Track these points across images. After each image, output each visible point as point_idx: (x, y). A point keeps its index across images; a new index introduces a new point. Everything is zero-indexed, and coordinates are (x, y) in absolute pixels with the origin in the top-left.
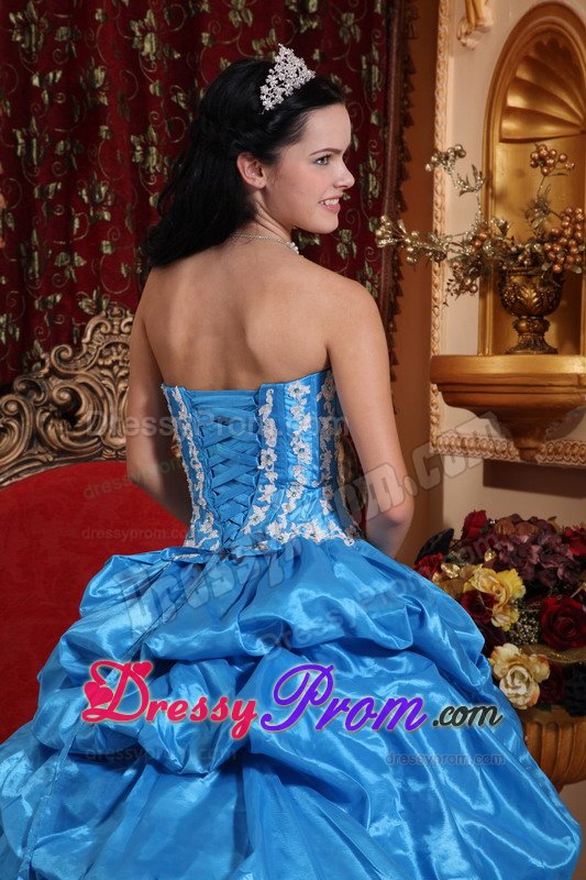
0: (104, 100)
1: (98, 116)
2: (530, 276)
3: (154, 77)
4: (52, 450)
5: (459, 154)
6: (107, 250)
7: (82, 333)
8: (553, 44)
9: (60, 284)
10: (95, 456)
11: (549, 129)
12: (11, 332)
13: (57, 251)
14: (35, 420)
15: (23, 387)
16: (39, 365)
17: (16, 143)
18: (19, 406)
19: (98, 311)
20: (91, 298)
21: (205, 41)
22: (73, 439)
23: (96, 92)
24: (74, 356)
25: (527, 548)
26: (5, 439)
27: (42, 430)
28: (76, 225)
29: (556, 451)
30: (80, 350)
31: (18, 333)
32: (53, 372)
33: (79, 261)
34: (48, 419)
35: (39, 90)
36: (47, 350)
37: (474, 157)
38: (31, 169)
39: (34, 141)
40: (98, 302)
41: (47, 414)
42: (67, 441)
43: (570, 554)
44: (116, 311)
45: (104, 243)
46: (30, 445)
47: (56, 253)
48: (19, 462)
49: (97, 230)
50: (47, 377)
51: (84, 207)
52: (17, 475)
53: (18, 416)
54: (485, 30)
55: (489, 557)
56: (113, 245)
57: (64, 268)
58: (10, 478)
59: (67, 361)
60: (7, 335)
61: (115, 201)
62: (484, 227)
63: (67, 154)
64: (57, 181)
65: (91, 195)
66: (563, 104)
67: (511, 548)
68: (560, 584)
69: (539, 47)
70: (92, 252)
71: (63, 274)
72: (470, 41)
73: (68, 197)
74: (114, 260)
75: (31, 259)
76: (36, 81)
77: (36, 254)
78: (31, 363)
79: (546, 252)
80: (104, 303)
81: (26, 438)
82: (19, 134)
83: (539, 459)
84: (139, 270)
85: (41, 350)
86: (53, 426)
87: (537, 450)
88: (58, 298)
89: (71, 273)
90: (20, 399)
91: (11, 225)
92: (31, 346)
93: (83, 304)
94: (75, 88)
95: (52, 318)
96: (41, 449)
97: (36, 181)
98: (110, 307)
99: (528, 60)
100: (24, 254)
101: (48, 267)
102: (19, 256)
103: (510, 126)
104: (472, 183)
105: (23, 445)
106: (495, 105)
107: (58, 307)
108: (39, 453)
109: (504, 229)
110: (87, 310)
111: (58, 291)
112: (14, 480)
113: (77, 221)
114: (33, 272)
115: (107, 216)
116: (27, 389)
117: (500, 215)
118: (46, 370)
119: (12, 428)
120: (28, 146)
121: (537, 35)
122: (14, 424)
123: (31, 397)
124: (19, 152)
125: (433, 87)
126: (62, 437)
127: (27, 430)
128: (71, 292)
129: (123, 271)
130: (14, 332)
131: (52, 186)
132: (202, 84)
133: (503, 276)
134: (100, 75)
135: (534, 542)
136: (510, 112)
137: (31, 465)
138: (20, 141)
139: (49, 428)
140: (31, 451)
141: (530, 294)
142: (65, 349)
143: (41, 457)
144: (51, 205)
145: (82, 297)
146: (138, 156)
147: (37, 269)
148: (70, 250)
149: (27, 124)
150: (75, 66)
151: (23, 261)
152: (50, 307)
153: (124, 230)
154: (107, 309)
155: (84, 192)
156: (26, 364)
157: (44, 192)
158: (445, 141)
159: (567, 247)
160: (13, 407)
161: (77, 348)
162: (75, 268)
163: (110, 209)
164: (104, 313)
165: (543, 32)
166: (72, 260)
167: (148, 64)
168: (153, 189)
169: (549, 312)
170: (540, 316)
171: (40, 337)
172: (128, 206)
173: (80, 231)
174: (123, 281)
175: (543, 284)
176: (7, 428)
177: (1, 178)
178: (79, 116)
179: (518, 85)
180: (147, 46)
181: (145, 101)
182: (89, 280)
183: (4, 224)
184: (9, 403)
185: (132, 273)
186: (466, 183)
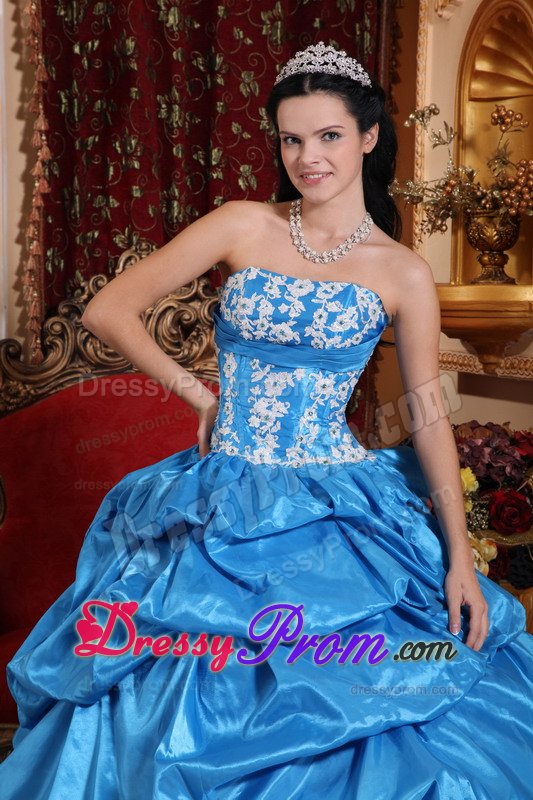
0: (134, 66)
1: (129, 78)
2: (492, 218)
3: (177, 45)
4: (91, 364)
5: (434, 111)
6: (137, 194)
7: (116, 266)
8: (513, 18)
9: (97, 222)
10: (126, 369)
11: (511, 90)
12: (57, 264)
13: (95, 194)
14: (76, 338)
15: (65, 310)
16: (79, 291)
17: (61, 102)
18: (63, 327)
19: (129, 246)
20: (124, 234)
21: (221, 13)
22: (108, 354)
23: (127, 59)
25: (481, 449)
26: (51, 355)
27: (82, 347)
28: (111, 173)
29: (512, 366)
31: (62, 265)
33: (114, 203)
34: (87, 338)
35: (79, 58)
36: (87, 279)
37: (447, 115)
38: (73, 125)
39: (76, 100)
40: (130, 238)
41: (87, 333)
42: (103, 356)
43: (517, 454)
44: (144, 246)
45: (134, 187)
46: (72, 360)
47: (94, 195)
48: (63, 373)
49: (128, 177)
51: (117, 157)
52: (61, 385)
53: (62, 335)
54: (457, 4)
56: (142, 190)
57: (101, 208)
58: (55, 387)
60: (53, 265)
61: (143, 152)
62: (456, 176)
63: (103, 111)
64: (95, 134)
65: (123, 146)
66: (522, 68)
67: (467, 450)
69: (501, 20)
70: (124, 195)
71: (101, 214)
72: (445, 13)
73: (104, 148)
74: (143, 202)
75: (72, 201)
76: (77, 50)
77: (77, 197)
78: (73, 290)
79: (503, 198)
80: (135, 239)
81: (69, 353)
82: (62, 95)
83: (499, 372)
84: (164, 210)
85: (82, 279)
86: (92, 343)
87: (497, 365)
88: (96, 234)
89: (107, 213)
90: (63, 320)
91: (56, 172)
92: (73, 275)
93: (117, 240)
94: (110, 55)
95: (91, 252)
96: (81, 364)
97: (77, 135)
98: (139, 242)
99: (493, 32)
100: (68, 197)
101: (88, 207)
102: (63, 199)
103: (478, 86)
104: (444, 137)
105: (66, 360)
106: (465, 70)
107: (97, 242)
108: (80, 367)
109: (470, 175)
110: (120, 245)
111: (96, 229)
112: (58, 389)
113: (111, 169)
114: (75, 214)
115: (136, 165)
116: (70, 313)
117: (469, 162)
118: (85, 296)
119: (57, 345)
120: (71, 105)
121: (499, 10)
122: (58, 342)
123: (72, 319)
124: (63, 110)
125: (415, 51)
126: (99, 353)
127: (70, 347)
128: (107, 229)
129: (150, 212)
130: (59, 263)
131: (91, 139)
132: (218, 50)
133: (469, 218)
134: (131, 44)
135: (487, 445)
136: (477, 75)
137: (69, 378)
138: (64, 101)
139: (88, 345)
140: (73, 365)
141: (491, 233)
142: (101, 279)
143: (81, 370)
144: (90, 155)
145: (116, 234)
146: (163, 113)
147: (78, 209)
148: (106, 194)
149: (69, 86)
150: (110, 36)
151: (67, 203)
152: (90, 242)
153: (151, 176)
154: (137, 244)
155: (117, 144)
156: (69, 291)
157: (84, 145)
158: (425, 99)
159: (520, 194)
160: (57, 328)
162: (110, 209)
163: (139, 159)
164: (134, 248)
165: (504, 8)
166: (108, 202)
167: (172, 34)
168: (176, 141)
169: (508, 247)
170: (500, 252)
171: (81, 268)
172: (155, 156)
173: (115, 177)
174: (151, 220)
175: (503, 224)
176: (53, 346)
177: (47, 133)
178: (112, 79)
179: (485, 52)
180: (171, 19)
181: (169, 65)
182: (122, 219)
183: (50, 172)
184: (55, 324)
185: (158, 213)
186: (439, 138)
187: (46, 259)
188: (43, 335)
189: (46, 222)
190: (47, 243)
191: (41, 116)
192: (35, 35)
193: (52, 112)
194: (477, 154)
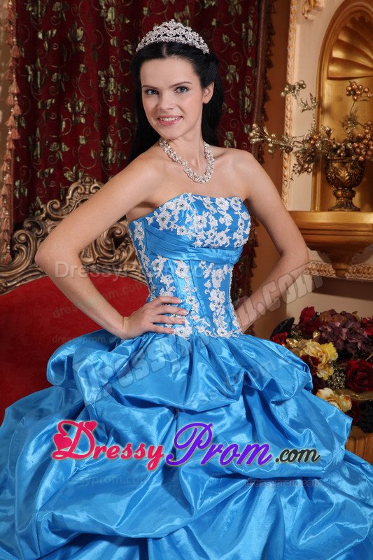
0: (83, 49)
1: (79, 57)
2: (344, 163)
3: (113, 34)
6: (83, 142)
7: (66, 193)
8: (362, 19)
9: (53, 162)
11: (358, 72)
12: (22, 191)
13: (52, 141)
14: (36, 246)
15: (29, 225)
16: (39, 212)
17: (28, 74)
18: (27, 237)
19: (76, 179)
20: (72, 171)
21: (145, 13)
23: (77, 43)
24: (61, 206)
25: (339, 330)
26: (18, 258)
28: (64, 126)
29: (358, 271)
30: (65, 203)
31: (26, 192)
32: (48, 216)
33: (65, 148)
35: (42, 42)
36: (45, 202)
37: (311, 88)
38: (36, 91)
39: (39, 73)
40: (77, 174)
43: (365, 334)
44: (87, 179)
45: (81, 137)
47: (51, 142)
48: (26, 272)
49: (76, 129)
50: (44, 219)
51: (68, 115)
52: (25, 280)
53: (26, 243)
54: (319, 10)
55: (316, 335)
56: (86, 139)
57: (55, 152)
58: (20, 282)
59: (57, 210)
60: (20, 193)
61: (88, 111)
62: (317, 132)
63: (58, 81)
64: (52, 98)
65: (73, 107)
66: (367, 57)
67: (329, 330)
68: (359, 352)
69: (353, 21)
70: (73, 142)
71: (55, 156)
72: (310, 16)
73: (59, 108)
74: (86, 148)
75: (35, 146)
76: (40, 36)
77: (38, 143)
78: (34, 211)
79: (355, 149)
80: (80, 174)
81: (30, 257)
82: (29, 68)
83: (348, 276)
84: (102, 155)
85: (41, 203)
87: (346, 270)
88: (52, 171)
89: (60, 156)
90: (27, 233)
91: (23, 125)
92: (35, 200)
93: (67, 175)
94: (65, 41)
95: (48, 183)
97: (39, 98)
98: (83, 177)
99: (346, 29)
100: (31, 143)
101: (45, 151)
102: (28, 144)
103: (334, 69)
104: (310, 104)
105: (29, 261)
106: (325, 56)
107: (52, 176)
109: (328, 133)
110: (69, 179)
111: (52, 167)
112: (23, 283)
113: (64, 123)
114: (37, 156)
115: (83, 121)
116: (32, 227)
117: (327, 123)
118: (43, 215)
119: (22, 250)
120: (35, 76)
121: (352, 13)
122: (23, 248)
123: (34, 231)
124: (29, 80)
127: (31, 252)
128: (60, 167)
129: (92, 155)
130: (24, 191)
131: (49, 101)
133: (327, 163)
134: (80, 32)
135: (344, 326)
136: (334, 61)
137: (33, 274)
138: (30, 73)
140: (33, 265)
141: (344, 174)
142: (55, 203)
143: (39, 269)
144: (48, 113)
145: (66, 170)
146: (103, 83)
147: (39, 152)
148: (59, 141)
149: (34, 62)
150: (65, 27)
151: (31, 147)
152: (47, 176)
153: (93, 129)
154: (82, 178)
155: (69, 105)
156: (31, 211)
157: (44, 105)
158: (293, 78)
159: (367, 145)
160: (23, 238)
161: (63, 202)
162: (62, 152)
163: (85, 116)
164: (80, 181)
165: (356, 12)
166: (61, 147)
167: (110, 26)
168: (111, 104)
169: (355, 185)
170: (350, 188)
171: (40, 195)
172: (96, 114)
173: (66, 129)
174: (92, 161)
175: (352, 168)
176: (19, 251)
177: (18, 95)
178: (66, 58)
179: (340, 44)
180: (110, 15)
181: (108, 49)
182: (71, 160)
183: (19, 124)
184: (21, 235)
185: (97, 156)
186: (306, 105)
187: (15, 188)
188: (12, 243)
189: (15, 161)
190: (16, 176)
191: (14, 83)
192: (11, 23)
193: (22, 81)
194: (332, 118)
